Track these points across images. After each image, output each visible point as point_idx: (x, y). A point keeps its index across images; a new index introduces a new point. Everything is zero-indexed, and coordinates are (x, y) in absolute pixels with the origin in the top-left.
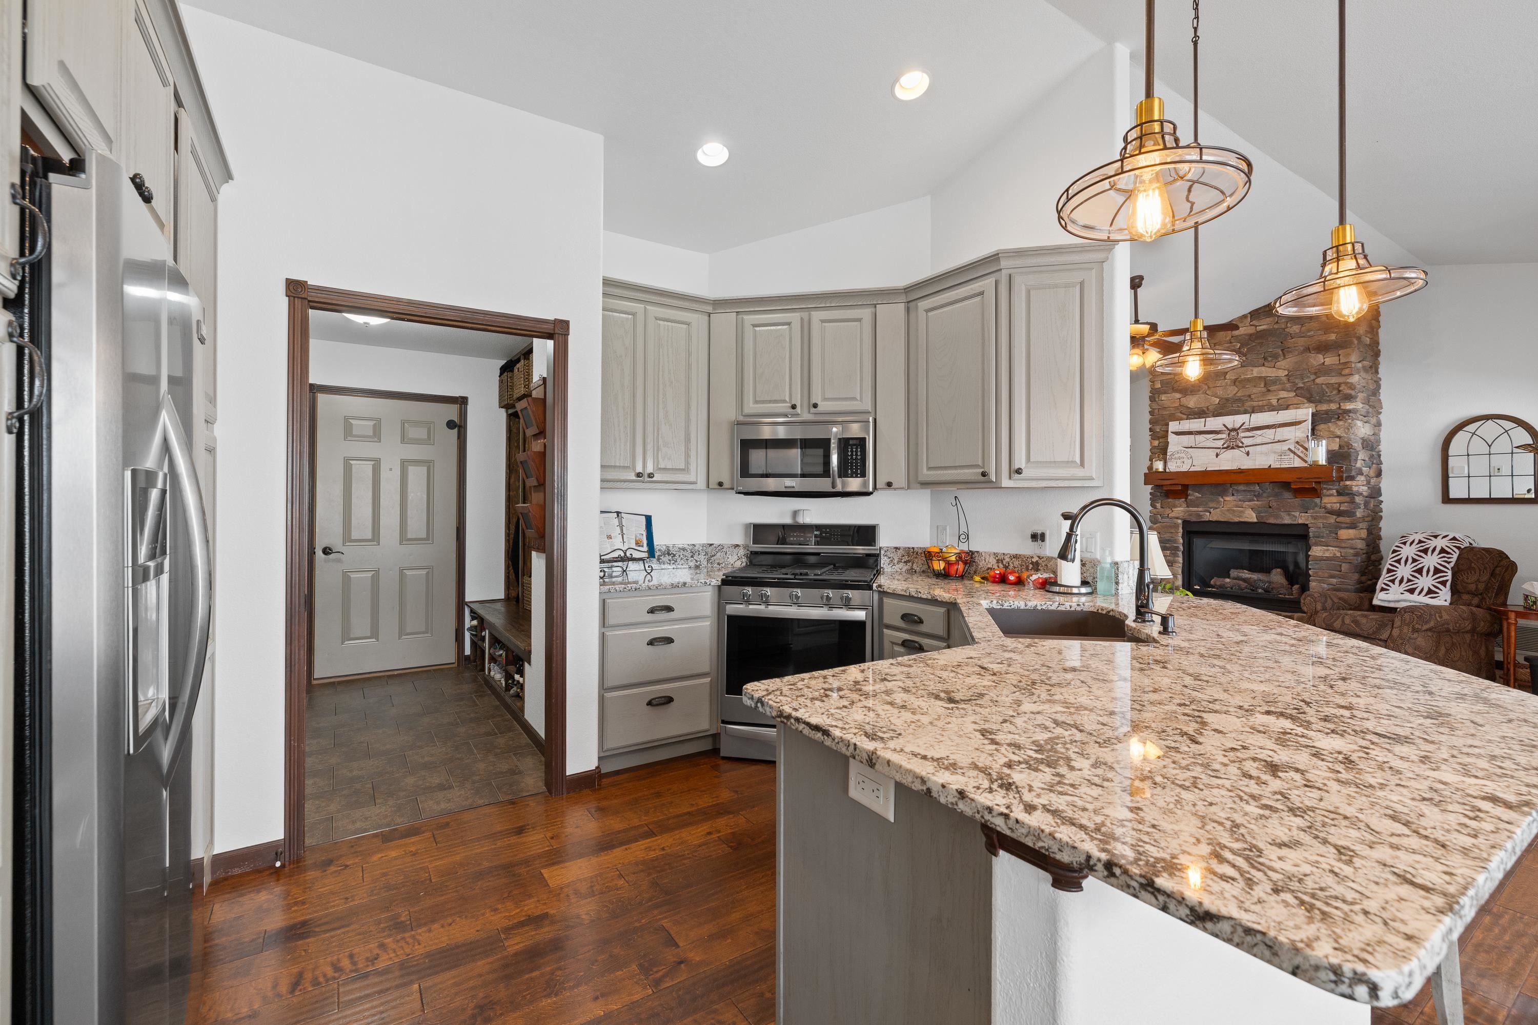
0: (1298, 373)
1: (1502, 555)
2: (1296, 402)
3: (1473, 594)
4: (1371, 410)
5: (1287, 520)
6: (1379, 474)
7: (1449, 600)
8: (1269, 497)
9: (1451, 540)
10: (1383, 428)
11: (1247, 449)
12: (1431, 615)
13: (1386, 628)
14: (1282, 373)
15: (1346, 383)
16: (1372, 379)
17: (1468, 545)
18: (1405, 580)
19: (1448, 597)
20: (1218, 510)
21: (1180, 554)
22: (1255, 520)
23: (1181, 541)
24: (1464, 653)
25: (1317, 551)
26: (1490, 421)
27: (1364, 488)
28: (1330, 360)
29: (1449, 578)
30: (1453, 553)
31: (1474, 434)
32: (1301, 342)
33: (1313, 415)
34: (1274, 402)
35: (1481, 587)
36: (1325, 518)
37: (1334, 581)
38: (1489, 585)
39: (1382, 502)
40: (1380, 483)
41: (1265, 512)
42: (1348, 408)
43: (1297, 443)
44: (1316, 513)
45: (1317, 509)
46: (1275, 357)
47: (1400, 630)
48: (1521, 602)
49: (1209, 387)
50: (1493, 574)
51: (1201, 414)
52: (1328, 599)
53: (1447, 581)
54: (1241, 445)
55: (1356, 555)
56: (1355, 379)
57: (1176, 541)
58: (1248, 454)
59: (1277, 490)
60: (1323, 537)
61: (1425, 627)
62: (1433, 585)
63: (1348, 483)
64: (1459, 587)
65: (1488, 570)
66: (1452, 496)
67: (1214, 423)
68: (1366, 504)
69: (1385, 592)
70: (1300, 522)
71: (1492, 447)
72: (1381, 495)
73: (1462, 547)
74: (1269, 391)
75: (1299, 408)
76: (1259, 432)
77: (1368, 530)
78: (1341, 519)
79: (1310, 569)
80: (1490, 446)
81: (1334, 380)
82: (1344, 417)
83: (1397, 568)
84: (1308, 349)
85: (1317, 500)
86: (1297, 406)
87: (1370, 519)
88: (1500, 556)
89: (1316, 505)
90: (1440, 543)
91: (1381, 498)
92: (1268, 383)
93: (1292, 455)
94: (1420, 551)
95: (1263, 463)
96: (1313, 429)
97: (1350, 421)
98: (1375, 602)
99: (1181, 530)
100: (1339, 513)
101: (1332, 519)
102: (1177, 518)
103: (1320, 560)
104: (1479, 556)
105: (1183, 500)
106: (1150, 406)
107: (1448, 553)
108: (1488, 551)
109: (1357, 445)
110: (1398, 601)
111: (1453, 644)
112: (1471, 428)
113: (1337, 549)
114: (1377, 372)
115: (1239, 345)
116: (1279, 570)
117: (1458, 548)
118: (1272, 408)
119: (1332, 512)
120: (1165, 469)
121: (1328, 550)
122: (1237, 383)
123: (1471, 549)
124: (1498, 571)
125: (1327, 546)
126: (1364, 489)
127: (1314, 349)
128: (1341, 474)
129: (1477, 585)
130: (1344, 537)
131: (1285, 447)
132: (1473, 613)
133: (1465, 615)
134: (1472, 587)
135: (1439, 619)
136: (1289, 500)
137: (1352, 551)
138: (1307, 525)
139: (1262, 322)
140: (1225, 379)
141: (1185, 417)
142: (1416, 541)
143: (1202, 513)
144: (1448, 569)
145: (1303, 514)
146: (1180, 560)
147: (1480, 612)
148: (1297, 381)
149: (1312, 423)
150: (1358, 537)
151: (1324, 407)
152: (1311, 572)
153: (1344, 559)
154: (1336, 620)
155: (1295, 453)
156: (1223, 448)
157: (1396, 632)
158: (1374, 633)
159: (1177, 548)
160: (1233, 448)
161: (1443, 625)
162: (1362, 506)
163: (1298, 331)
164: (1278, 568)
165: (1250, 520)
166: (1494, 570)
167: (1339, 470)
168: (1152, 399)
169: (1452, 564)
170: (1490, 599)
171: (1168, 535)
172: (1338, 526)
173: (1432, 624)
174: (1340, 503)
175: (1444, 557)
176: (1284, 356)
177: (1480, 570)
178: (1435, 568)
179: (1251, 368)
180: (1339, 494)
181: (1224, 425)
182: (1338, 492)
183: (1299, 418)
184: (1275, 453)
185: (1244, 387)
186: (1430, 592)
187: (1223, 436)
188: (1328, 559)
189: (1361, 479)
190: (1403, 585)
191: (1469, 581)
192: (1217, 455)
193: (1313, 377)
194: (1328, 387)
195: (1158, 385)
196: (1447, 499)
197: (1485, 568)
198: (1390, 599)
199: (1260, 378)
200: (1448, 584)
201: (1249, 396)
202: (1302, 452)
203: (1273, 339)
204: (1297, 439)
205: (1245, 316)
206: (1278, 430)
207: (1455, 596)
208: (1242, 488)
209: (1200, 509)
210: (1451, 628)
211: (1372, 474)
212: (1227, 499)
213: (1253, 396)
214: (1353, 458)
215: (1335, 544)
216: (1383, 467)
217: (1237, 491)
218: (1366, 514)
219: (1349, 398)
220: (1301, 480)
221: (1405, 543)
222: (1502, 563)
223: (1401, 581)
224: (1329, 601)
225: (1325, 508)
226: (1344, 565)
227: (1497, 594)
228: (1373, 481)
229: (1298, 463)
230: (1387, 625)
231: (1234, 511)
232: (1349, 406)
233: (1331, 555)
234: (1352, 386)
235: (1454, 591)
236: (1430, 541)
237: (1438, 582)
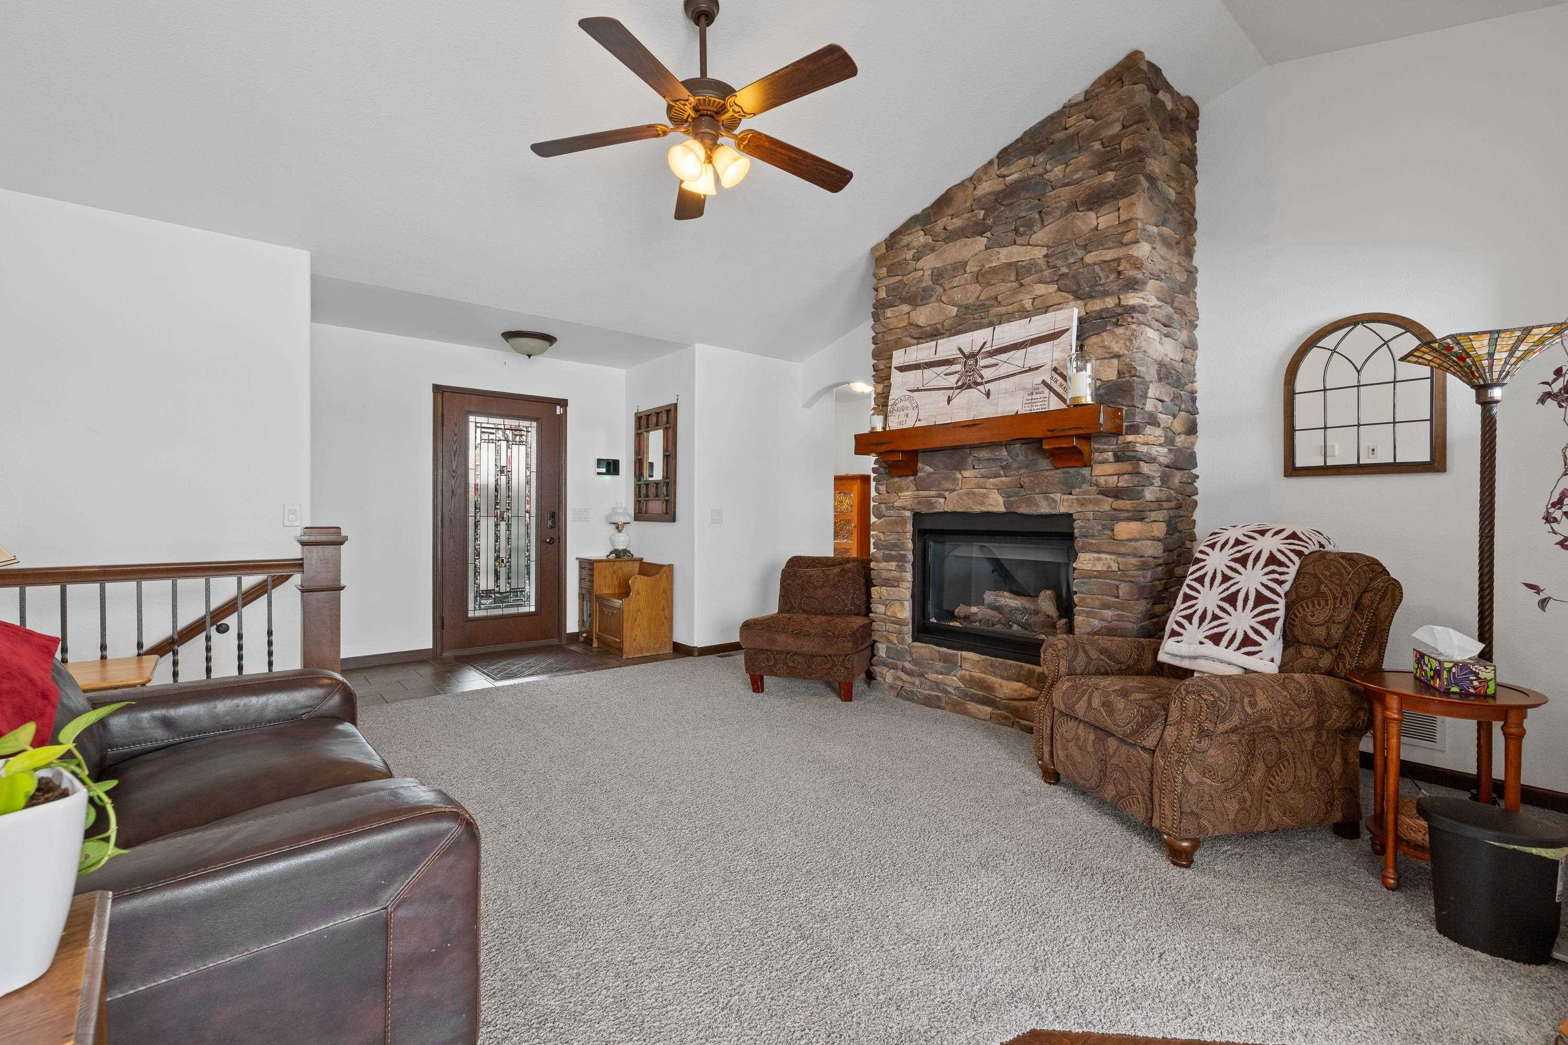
0: (1060, 249)
1: (1374, 568)
2: (1057, 301)
3: (1322, 646)
4: (1176, 316)
5: (1044, 509)
6: (1192, 430)
7: (1278, 661)
8: (1019, 468)
9: (1287, 538)
10: (1199, 352)
11: (988, 386)
12: (1233, 701)
13: (1154, 725)
14: (1039, 253)
15: (1129, 257)
16: (1179, 264)
17: (1317, 548)
18: (1209, 616)
19: (1277, 654)
20: (955, 493)
21: (909, 567)
22: (1002, 509)
23: (910, 545)
24: (1301, 773)
25: (1085, 561)
26: (1360, 326)
27: (1160, 449)
28: (1104, 220)
29: (1281, 613)
30: (1289, 563)
31: (1334, 351)
32: (1066, 193)
33: (1081, 321)
34: (1028, 304)
35: (1337, 632)
36: (1097, 502)
37: (1108, 613)
38: (1352, 628)
39: (1197, 477)
40: (1193, 445)
41: (1016, 494)
42: (1131, 302)
43: (1055, 370)
44: (1084, 493)
45: (1085, 487)
46: (1029, 225)
47: (1178, 729)
48: (1409, 664)
49: (945, 290)
50: (1358, 606)
51: (934, 334)
52: (1080, 650)
53: (1277, 619)
54: (979, 380)
55: (1143, 567)
56: (1143, 250)
57: (902, 546)
58: (988, 394)
59: (1031, 457)
60: (1093, 536)
61: (1221, 728)
62: (1252, 628)
63: (1130, 438)
64: (1298, 632)
65: (1350, 596)
66: (1299, 464)
67: (948, 347)
68: (1165, 479)
69: (1176, 639)
70: (1062, 510)
71: (1362, 373)
72: (1195, 466)
73: (1306, 552)
74: (1022, 285)
75: (1061, 309)
76: (1003, 357)
77: (1169, 523)
78: (1119, 504)
79: (1076, 593)
80: (1359, 372)
81: (1110, 255)
82: (1125, 320)
83: (1198, 592)
84: (1074, 206)
85: (1086, 471)
86: (1058, 306)
87: (1173, 504)
88: (1372, 570)
89: (1084, 480)
90: (1269, 545)
91: (1194, 471)
92: (1020, 271)
93: (1047, 391)
94: (1235, 560)
95: (1007, 409)
96: (1081, 347)
97: (1134, 326)
98: (1162, 657)
99: (910, 528)
100: (1116, 493)
101: (1107, 504)
102: (904, 508)
103: (1090, 577)
104: (1333, 570)
105: (912, 478)
106: (873, 328)
107: (1281, 564)
108: (1351, 558)
109: (1149, 372)
110: (1196, 658)
111: (1281, 756)
112: (1330, 341)
113: (1113, 557)
114: (1189, 253)
115: (982, 212)
116: (1049, 592)
117: (1299, 553)
118: (1025, 314)
119: (1107, 492)
120: (884, 428)
121: (1099, 559)
122: (980, 278)
123: (1321, 556)
124: (1366, 600)
125: (1099, 552)
126: (1162, 453)
127: (1083, 204)
128: (1118, 421)
129: (1329, 629)
130: (1124, 536)
131: (1036, 378)
132: (1318, 691)
133: (1303, 697)
134: (1320, 633)
135: (1249, 710)
136: (1047, 473)
137: (1134, 561)
138: (1071, 515)
139: (1013, 168)
140: (965, 272)
141: (915, 341)
142: (1231, 542)
143: (933, 500)
144: (1279, 595)
145: (1066, 497)
146: (909, 576)
147: (1330, 686)
148: (1059, 263)
149: (1078, 337)
150: (1148, 535)
151: (1097, 305)
152: (1076, 598)
153: (1122, 575)
154: (1080, 698)
155: (1051, 389)
156: (957, 388)
157: (1170, 734)
158: (1134, 733)
159: (903, 558)
160: (969, 387)
161: (1257, 722)
162: (1157, 482)
163: (1061, 175)
164: (1048, 589)
165: (995, 509)
166: (1360, 597)
167: (1116, 414)
168: (876, 317)
169: (1287, 586)
170: (1352, 657)
171: (894, 536)
172: (1114, 517)
173: (1235, 720)
174: (1119, 475)
175: (1273, 572)
176: (1042, 221)
177: (1335, 598)
178: (1258, 593)
179: (997, 249)
180: (1118, 459)
181: (960, 349)
182: (1115, 455)
183: (1059, 327)
184: (1024, 389)
185: (989, 284)
186: (1247, 641)
187: (958, 367)
188: (1101, 575)
189: (1153, 433)
190: (1206, 626)
191: (1314, 620)
192: (949, 400)
193: (1080, 253)
194: (1102, 269)
195: (883, 294)
196: (1292, 470)
197: (1345, 594)
198: (1183, 653)
199: (1010, 265)
200: (1279, 626)
201: (996, 298)
202: (1061, 385)
203: (1028, 195)
204: (1055, 364)
205: (991, 163)
206: (1030, 349)
207: (1291, 650)
208: (984, 454)
209: (933, 493)
210: (1275, 727)
211: (1178, 425)
212: (966, 474)
213: (1000, 299)
214: (1138, 392)
215: (1110, 548)
216: (1199, 418)
217: (979, 460)
218: (1164, 496)
219: (1132, 285)
220: (1056, 434)
221: (1212, 546)
222: (1374, 584)
223: (1202, 618)
224: (1081, 658)
225: (1097, 484)
226: (1122, 585)
227: (1364, 648)
228: (1180, 440)
229: (1055, 404)
230: (1156, 716)
231: (974, 494)
232: (1132, 299)
233: (1105, 569)
234: (1137, 264)
235: (1289, 640)
236: (1252, 542)
237: (1259, 622)
